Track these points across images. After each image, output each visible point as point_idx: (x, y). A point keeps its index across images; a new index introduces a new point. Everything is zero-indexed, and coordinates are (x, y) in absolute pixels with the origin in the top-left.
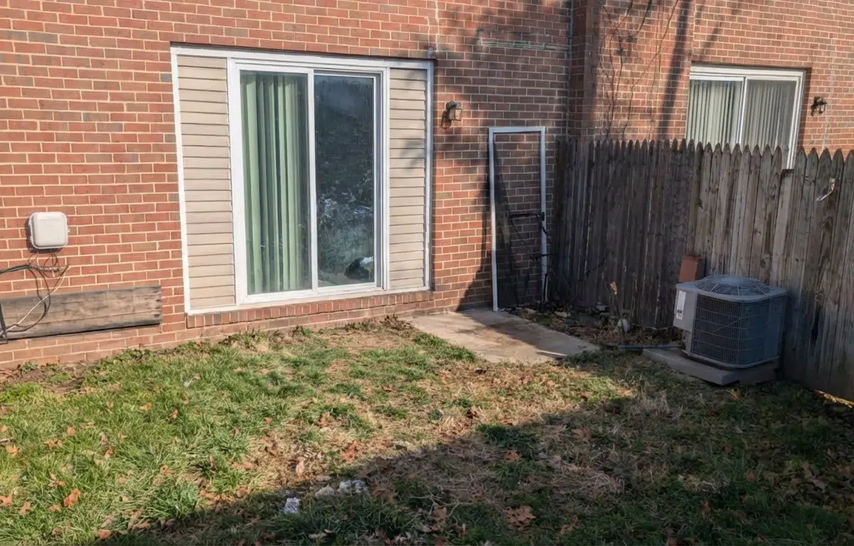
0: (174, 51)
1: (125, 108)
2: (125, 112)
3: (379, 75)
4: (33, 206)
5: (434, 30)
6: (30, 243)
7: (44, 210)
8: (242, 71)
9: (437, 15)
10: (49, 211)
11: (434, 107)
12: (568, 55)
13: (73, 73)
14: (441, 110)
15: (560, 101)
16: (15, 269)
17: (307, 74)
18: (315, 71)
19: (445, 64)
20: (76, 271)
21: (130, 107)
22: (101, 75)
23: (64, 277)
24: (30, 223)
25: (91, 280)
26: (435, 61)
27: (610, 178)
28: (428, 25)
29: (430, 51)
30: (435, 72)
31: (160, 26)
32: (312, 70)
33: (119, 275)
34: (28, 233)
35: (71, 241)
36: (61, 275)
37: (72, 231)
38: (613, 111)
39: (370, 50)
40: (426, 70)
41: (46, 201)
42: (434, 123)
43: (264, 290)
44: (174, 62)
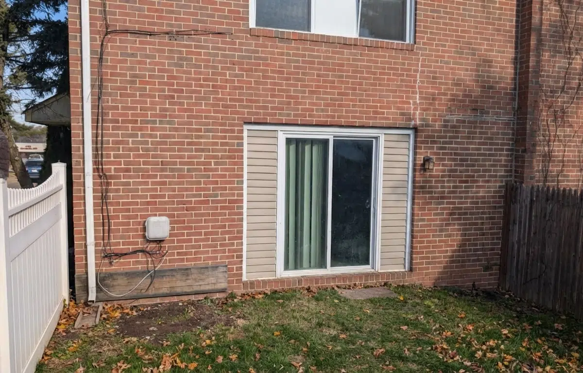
0: (246, 127)
1: (213, 164)
2: (213, 166)
3: (377, 138)
4: (150, 213)
5: (415, 109)
6: (145, 236)
7: (155, 215)
8: (287, 139)
9: (418, 99)
10: (159, 216)
11: (415, 159)
12: (514, 123)
13: (182, 143)
14: (420, 161)
15: (507, 155)
16: (135, 252)
17: (328, 139)
18: (334, 137)
19: (422, 131)
20: (173, 254)
21: (216, 164)
22: (200, 144)
23: (165, 258)
24: (146, 224)
25: (182, 260)
26: (415, 129)
27: (548, 215)
28: (411, 106)
29: (413, 123)
30: (416, 137)
31: (237, 113)
32: (332, 136)
33: (201, 257)
34: (144, 229)
35: (171, 235)
36: (163, 256)
37: (173, 229)
38: (549, 163)
39: (371, 122)
40: (409, 135)
41: (157, 210)
42: (414, 170)
43: (296, 268)
44: (245, 134)
